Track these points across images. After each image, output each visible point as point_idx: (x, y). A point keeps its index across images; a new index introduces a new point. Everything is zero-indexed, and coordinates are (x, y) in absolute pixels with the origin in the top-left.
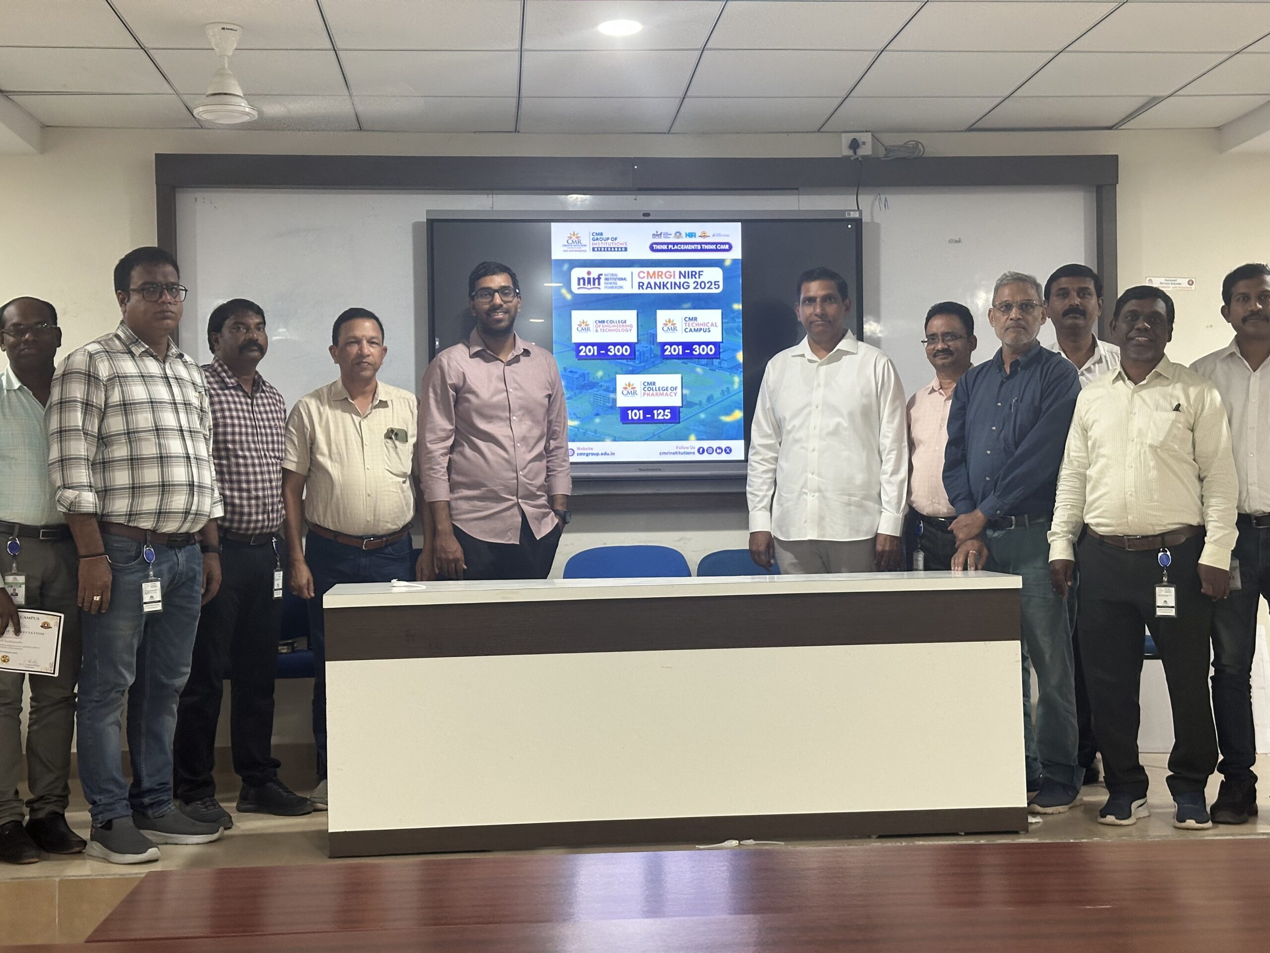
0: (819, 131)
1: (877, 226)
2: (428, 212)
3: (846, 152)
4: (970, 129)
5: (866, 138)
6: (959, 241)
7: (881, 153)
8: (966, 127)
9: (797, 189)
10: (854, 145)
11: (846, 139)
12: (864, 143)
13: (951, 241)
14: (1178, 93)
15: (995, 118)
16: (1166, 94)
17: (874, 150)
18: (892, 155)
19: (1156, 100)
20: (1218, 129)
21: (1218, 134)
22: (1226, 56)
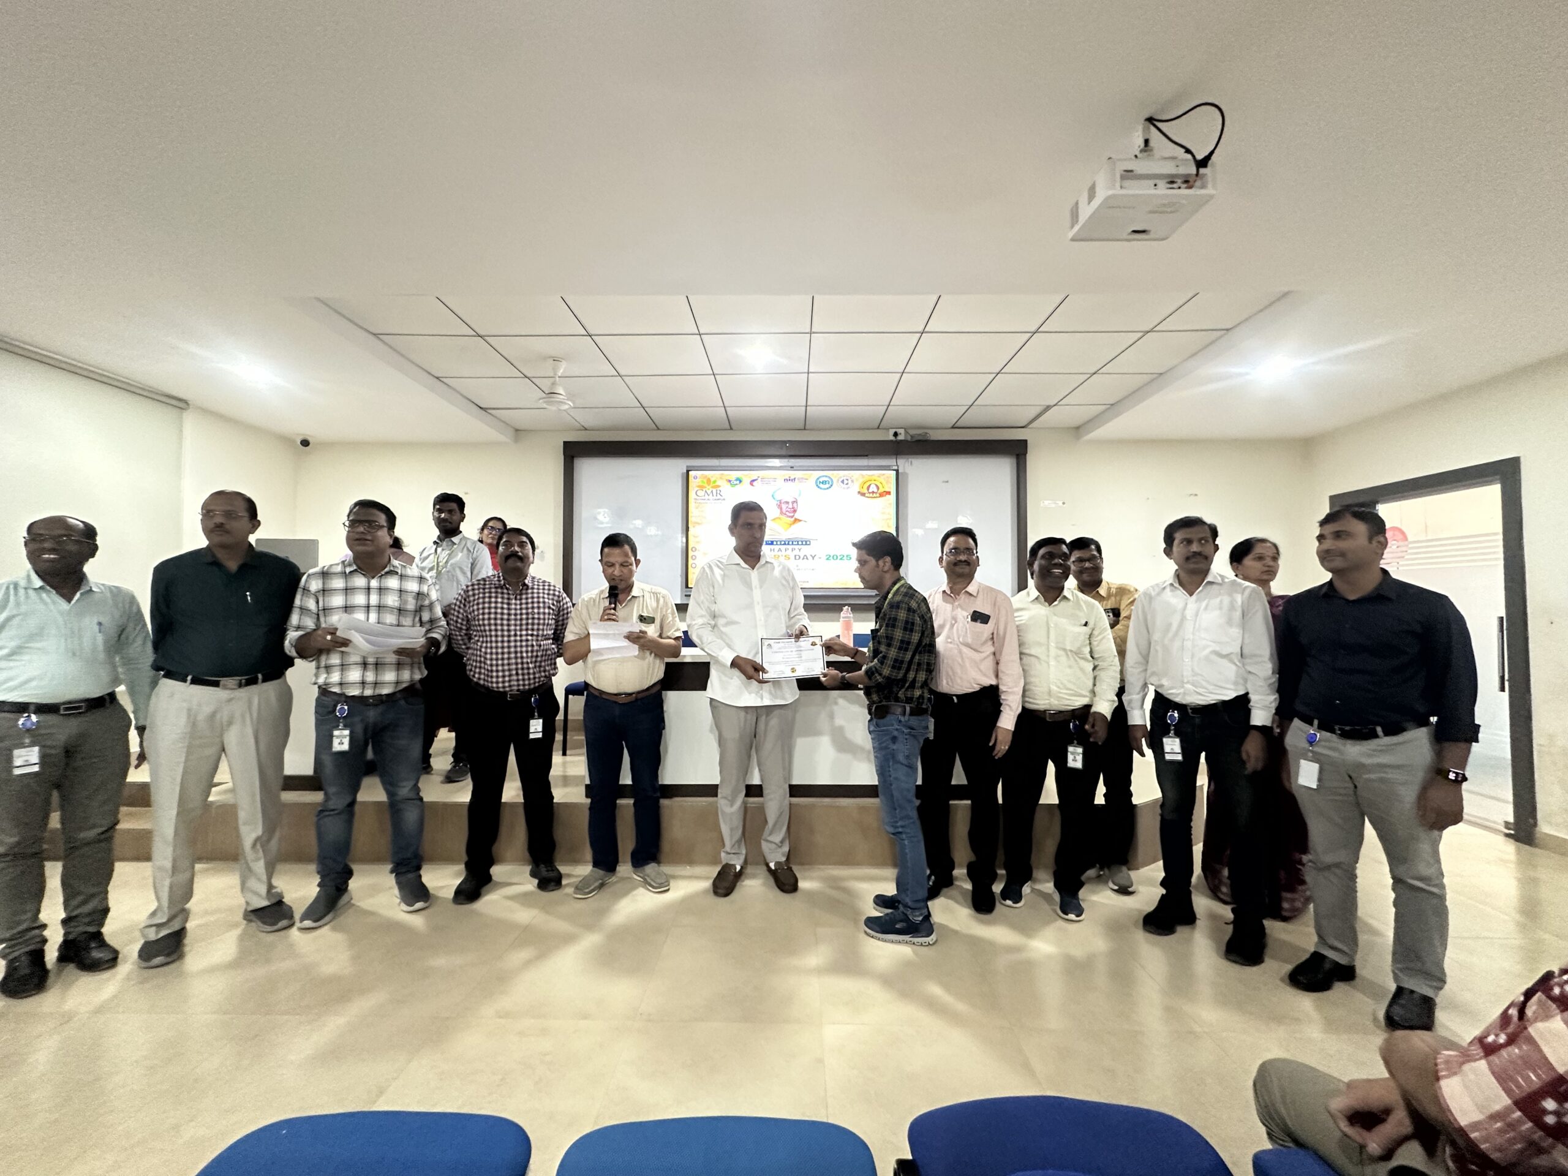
0: (878, 428)
1: (906, 474)
2: (687, 466)
3: (892, 438)
4: (953, 427)
5: (899, 431)
6: (947, 482)
7: (909, 438)
8: (951, 425)
9: (867, 456)
10: (896, 434)
11: (892, 432)
12: (900, 434)
13: (944, 482)
14: (1059, 403)
15: (965, 421)
16: (1054, 403)
17: (905, 436)
18: (914, 439)
19: (1048, 408)
20: (1078, 428)
21: (1078, 430)
22: (1089, 376)
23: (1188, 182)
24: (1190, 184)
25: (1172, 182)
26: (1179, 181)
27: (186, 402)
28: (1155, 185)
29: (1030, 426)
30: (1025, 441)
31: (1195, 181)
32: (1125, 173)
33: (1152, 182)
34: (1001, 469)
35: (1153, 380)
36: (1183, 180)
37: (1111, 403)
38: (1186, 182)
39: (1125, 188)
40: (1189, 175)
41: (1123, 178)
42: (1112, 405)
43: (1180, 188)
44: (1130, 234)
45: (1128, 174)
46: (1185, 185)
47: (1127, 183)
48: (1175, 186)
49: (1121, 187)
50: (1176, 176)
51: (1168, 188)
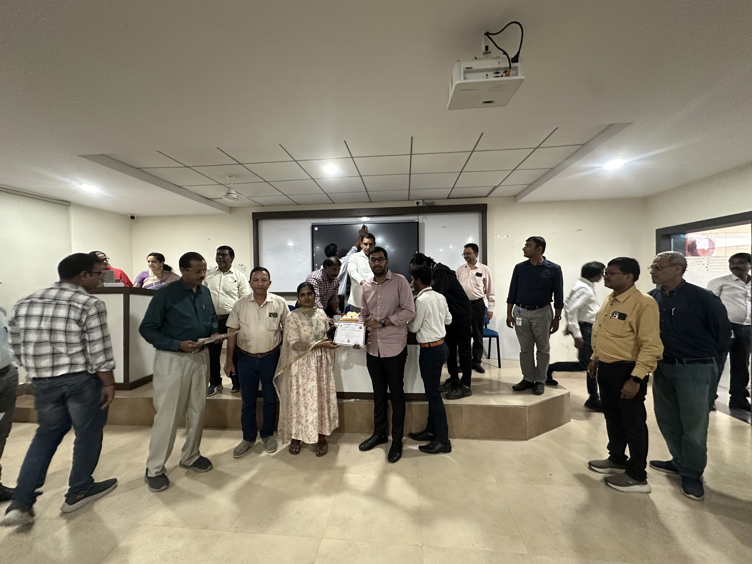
0: (409, 200)
1: (423, 224)
2: (312, 223)
3: (416, 205)
4: (448, 198)
5: (419, 201)
6: (445, 227)
7: (425, 205)
8: (446, 198)
9: (403, 215)
10: (418, 203)
11: (416, 202)
12: (420, 203)
13: (443, 227)
14: (501, 185)
15: (453, 195)
16: (497, 185)
17: (423, 204)
18: (427, 205)
19: (495, 188)
20: (515, 196)
21: (515, 198)
22: (511, 171)
23: (507, 72)
24: (508, 73)
25: (497, 73)
26: (502, 72)
27: (69, 202)
28: (487, 75)
29: (489, 196)
30: (486, 204)
31: (509, 71)
32: (466, 69)
33: (485, 74)
34: (474, 219)
35: (548, 172)
36: (504, 71)
37: (530, 183)
38: (506, 72)
39: (468, 78)
40: (506, 68)
41: (465, 72)
42: (530, 184)
43: (502, 76)
44: (482, 104)
45: (469, 70)
46: (504, 74)
47: (468, 75)
48: (499, 75)
49: (465, 78)
50: (499, 69)
51: (494, 77)
